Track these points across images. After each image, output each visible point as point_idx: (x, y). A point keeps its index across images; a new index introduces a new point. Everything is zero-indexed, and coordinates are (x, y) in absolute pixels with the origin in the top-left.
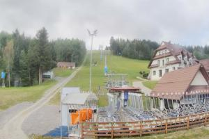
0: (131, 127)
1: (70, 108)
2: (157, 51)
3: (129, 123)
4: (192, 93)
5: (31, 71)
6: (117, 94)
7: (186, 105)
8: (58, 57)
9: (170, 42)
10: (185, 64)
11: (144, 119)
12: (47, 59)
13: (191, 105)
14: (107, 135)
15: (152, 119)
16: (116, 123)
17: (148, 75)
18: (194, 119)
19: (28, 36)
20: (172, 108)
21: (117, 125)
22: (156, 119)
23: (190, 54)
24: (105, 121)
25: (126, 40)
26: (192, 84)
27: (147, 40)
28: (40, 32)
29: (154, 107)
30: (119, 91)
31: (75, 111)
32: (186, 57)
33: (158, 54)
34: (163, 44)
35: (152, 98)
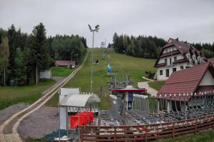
0: (135, 131)
1: (69, 111)
2: (163, 49)
3: (134, 127)
4: (201, 93)
5: (27, 69)
6: (121, 95)
7: (195, 107)
8: (57, 55)
9: (177, 40)
10: (194, 62)
11: (150, 123)
12: (44, 57)
13: (199, 107)
14: (109, 140)
15: (158, 123)
16: (120, 127)
17: (154, 74)
18: (202, 121)
19: (24, 32)
20: (180, 110)
21: (121, 130)
22: (163, 122)
23: (198, 52)
24: (107, 125)
25: (130, 37)
26: (200, 85)
27: (153, 37)
28: (37, 28)
29: (160, 110)
30: (123, 92)
31: (75, 114)
32: (194, 56)
33: (165, 52)
34: (171, 41)
35: (159, 99)
